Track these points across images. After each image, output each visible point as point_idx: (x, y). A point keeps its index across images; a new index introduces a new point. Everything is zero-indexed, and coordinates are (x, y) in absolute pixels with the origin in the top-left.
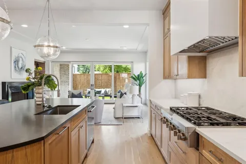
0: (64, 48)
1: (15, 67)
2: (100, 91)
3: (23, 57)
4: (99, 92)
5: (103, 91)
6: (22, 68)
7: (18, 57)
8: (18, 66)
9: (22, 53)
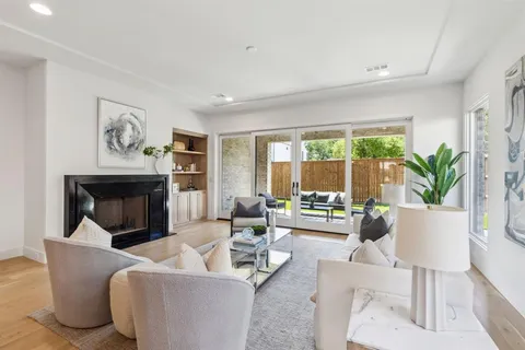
0: (229, 99)
1: (110, 143)
2: (327, 197)
3: (135, 121)
4: (324, 199)
5: (332, 196)
6: (131, 146)
7: (120, 120)
8: (119, 142)
9: (132, 114)
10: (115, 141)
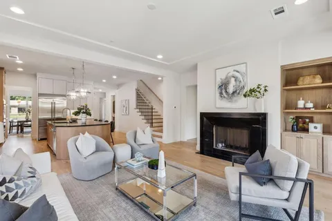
1: (221, 93)
6: (234, 93)
7: (226, 78)
8: (226, 92)
9: (234, 71)
10: (224, 91)
